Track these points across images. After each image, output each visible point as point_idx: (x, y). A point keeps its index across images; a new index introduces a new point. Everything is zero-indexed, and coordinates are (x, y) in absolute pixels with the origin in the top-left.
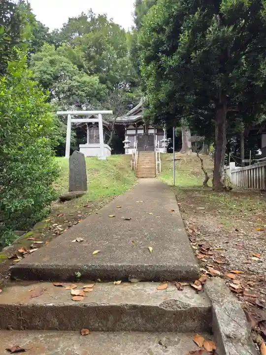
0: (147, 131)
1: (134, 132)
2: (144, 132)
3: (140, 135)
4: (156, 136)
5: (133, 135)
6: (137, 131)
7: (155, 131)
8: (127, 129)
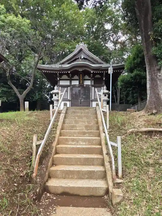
0: (83, 83)
1: (67, 83)
2: (80, 83)
3: (74, 86)
4: (93, 88)
5: (67, 86)
6: (71, 82)
7: (91, 82)
8: (60, 80)
